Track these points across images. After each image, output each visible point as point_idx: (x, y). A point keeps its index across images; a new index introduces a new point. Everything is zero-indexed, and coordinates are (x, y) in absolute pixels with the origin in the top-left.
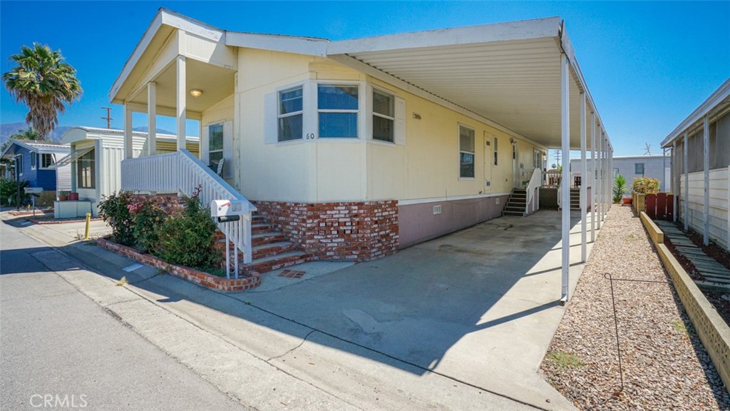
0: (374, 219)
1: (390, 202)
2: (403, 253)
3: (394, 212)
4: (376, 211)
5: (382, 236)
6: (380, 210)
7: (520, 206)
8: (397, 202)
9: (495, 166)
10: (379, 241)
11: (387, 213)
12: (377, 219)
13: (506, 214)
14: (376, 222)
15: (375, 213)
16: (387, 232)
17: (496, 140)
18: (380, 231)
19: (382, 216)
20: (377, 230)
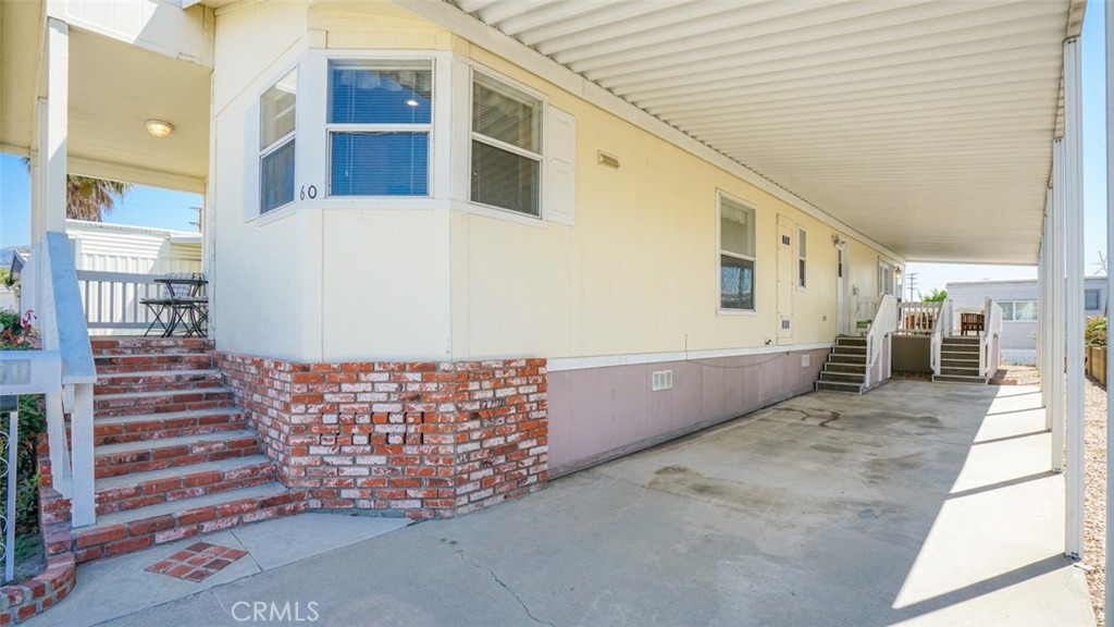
0: (468, 407)
1: (523, 363)
2: (560, 491)
3: (535, 388)
4: (474, 386)
5: (494, 451)
6: (487, 384)
7: (853, 370)
8: (543, 363)
9: (802, 289)
10: (485, 464)
11: (510, 392)
12: (476, 406)
13: (822, 387)
14: (475, 416)
15: (471, 393)
16: (511, 438)
17: (803, 235)
18: (489, 437)
19: (494, 399)
20: (476, 436)
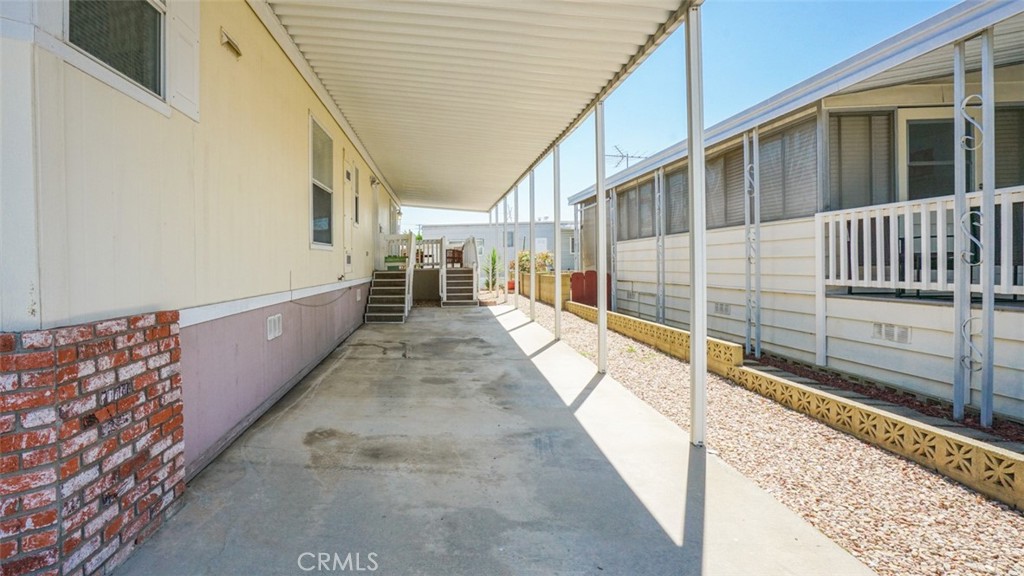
0: (79, 408)
1: (151, 320)
3: (166, 357)
4: (86, 368)
5: (119, 473)
6: (106, 362)
7: (394, 301)
8: (175, 316)
9: (356, 224)
10: (105, 500)
11: (137, 369)
12: (92, 404)
13: (371, 319)
14: (89, 421)
15: (83, 382)
16: (141, 444)
17: (357, 171)
18: (110, 453)
19: (118, 384)
20: (92, 456)
